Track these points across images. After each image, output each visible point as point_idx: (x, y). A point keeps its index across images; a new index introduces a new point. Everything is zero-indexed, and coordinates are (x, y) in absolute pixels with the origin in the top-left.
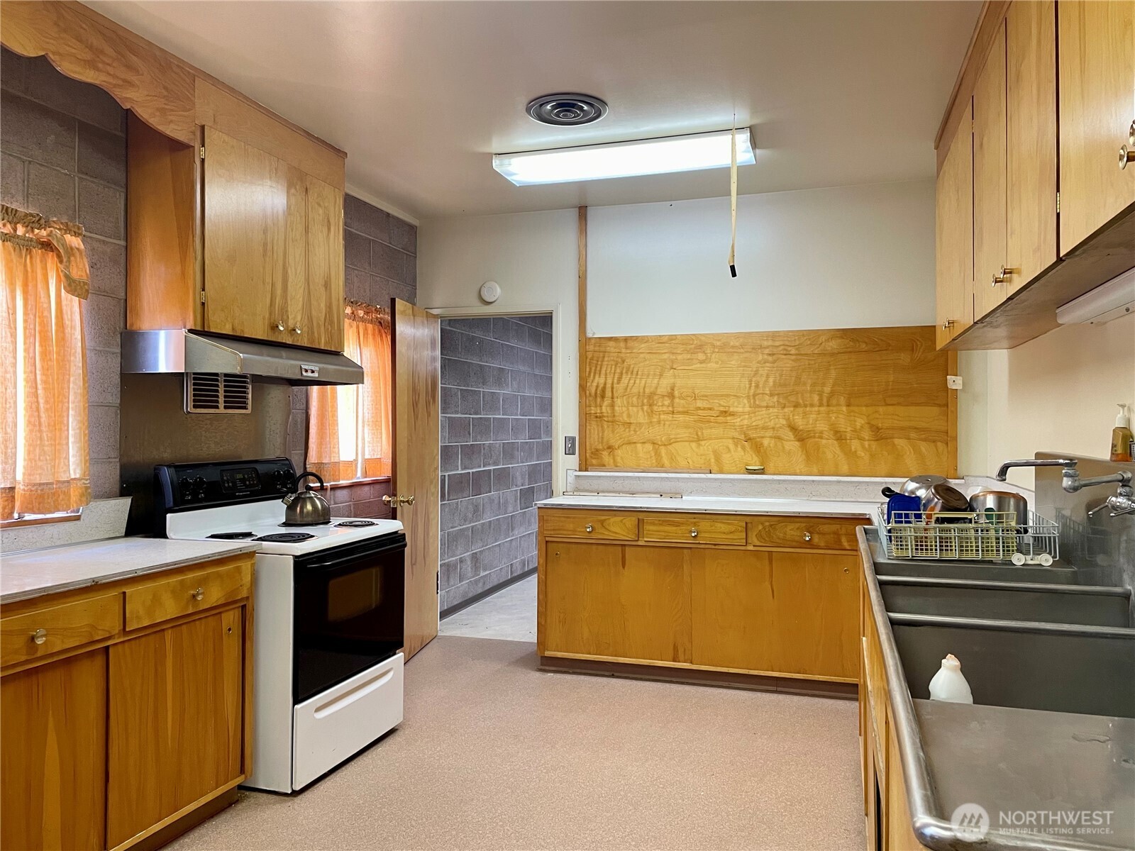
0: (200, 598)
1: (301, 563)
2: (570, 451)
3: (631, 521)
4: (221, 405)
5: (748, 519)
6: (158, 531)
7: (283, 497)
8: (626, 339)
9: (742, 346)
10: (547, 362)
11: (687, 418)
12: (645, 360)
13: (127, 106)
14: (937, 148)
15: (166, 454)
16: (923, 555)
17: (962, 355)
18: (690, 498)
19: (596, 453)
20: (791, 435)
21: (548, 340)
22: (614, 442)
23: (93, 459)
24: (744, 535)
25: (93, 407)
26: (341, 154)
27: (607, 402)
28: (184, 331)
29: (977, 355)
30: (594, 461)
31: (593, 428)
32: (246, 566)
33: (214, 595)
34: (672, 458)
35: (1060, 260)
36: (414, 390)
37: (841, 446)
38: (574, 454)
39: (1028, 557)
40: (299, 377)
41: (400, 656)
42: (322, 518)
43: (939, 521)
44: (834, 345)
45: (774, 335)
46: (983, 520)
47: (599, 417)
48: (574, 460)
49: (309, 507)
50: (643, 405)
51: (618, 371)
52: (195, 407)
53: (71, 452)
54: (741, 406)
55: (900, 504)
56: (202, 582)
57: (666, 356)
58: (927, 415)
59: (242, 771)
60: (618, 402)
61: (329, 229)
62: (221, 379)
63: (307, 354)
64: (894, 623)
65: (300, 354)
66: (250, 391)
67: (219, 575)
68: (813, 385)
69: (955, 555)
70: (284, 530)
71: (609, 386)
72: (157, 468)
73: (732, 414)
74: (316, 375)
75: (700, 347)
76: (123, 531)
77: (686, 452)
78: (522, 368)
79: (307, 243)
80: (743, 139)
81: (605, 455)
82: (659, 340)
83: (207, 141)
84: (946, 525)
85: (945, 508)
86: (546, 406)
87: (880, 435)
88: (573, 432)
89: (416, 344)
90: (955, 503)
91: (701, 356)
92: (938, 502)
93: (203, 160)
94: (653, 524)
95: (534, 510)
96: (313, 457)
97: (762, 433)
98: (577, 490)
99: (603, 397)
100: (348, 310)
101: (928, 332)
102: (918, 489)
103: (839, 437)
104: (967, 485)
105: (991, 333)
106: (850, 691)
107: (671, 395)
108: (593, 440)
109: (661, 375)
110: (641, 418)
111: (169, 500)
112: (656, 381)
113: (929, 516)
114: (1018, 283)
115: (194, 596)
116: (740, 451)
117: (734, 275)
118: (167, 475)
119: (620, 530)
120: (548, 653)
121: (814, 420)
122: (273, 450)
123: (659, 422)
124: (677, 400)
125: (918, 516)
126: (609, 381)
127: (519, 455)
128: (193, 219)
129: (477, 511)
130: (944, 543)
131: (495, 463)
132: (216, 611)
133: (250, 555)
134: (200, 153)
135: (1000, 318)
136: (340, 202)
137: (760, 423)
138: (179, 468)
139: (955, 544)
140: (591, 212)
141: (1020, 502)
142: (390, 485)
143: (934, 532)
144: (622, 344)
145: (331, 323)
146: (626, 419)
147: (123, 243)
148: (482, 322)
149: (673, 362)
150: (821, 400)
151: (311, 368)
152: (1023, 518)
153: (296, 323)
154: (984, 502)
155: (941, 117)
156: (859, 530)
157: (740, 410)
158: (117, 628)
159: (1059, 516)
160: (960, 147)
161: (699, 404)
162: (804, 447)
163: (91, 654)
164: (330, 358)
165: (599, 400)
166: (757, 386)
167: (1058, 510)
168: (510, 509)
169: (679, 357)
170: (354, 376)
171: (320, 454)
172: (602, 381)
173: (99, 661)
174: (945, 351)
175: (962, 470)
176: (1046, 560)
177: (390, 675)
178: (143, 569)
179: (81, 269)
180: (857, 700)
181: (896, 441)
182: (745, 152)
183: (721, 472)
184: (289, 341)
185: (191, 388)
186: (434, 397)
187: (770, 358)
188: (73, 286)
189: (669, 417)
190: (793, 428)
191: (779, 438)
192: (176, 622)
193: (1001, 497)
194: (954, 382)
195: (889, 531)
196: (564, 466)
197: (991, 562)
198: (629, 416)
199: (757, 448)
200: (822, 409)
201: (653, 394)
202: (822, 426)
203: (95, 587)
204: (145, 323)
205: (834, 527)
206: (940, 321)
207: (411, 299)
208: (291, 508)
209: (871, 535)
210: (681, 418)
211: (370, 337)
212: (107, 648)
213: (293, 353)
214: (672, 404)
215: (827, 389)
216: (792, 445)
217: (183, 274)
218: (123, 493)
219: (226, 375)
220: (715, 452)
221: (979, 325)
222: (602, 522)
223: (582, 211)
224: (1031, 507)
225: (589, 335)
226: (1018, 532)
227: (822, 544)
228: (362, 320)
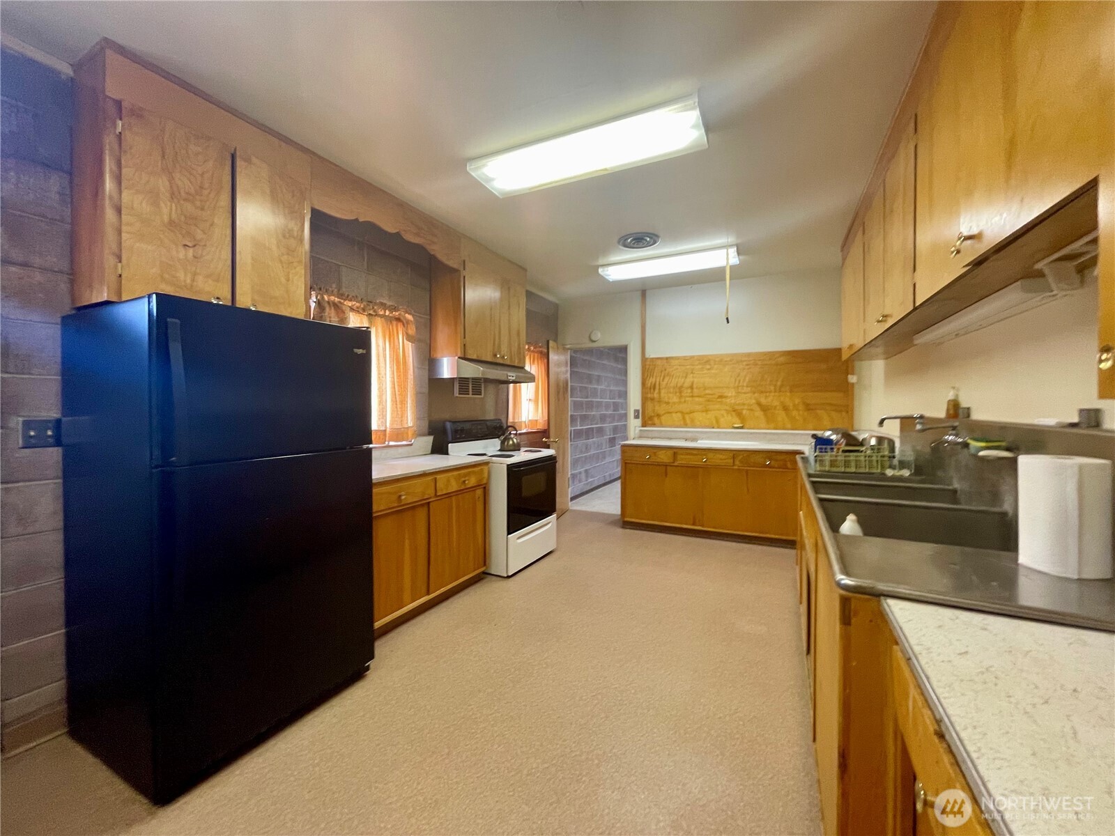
0: (467, 482)
1: (510, 468)
2: (637, 417)
3: (670, 453)
4: (471, 393)
5: (735, 452)
6: (444, 451)
7: (499, 438)
8: (667, 358)
9: (731, 361)
10: (625, 372)
11: (701, 399)
12: (677, 369)
13: (432, 253)
14: (842, 251)
15: (447, 416)
16: (834, 469)
17: (857, 364)
18: (701, 441)
19: (651, 418)
20: (758, 409)
21: (625, 361)
22: (661, 412)
23: (418, 418)
24: (732, 461)
25: (418, 394)
26: (525, 270)
27: (657, 391)
28: (456, 358)
29: (865, 364)
30: (650, 422)
31: (649, 405)
32: (485, 468)
33: (472, 481)
34: (692, 420)
35: (915, 309)
36: (558, 385)
37: (787, 415)
38: (638, 418)
39: (896, 471)
40: (506, 379)
41: (554, 516)
42: (517, 448)
43: (844, 451)
44: (782, 359)
45: (749, 355)
46: (869, 452)
47: (652, 399)
48: (638, 422)
49: (511, 442)
50: (676, 393)
51: (663, 375)
52: (460, 394)
53: (409, 414)
54: (731, 393)
55: (821, 443)
56: (468, 474)
57: (688, 367)
58: (836, 397)
59: (485, 565)
60: (663, 391)
61: (519, 307)
62: (470, 381)
63: (509, 369)
64: (821, 500)
65: (506, 368)
66: (483, 386)
67: (474, 472)
68: (771, 381)
69: (853, 470)
70: (499, 453)
71: (657, 383)
72: (444, 422)
73: (726, 397)
74: (514, 378)
75: (708, 362)
76: (430, 451)
77: (699, 417)
78: (609, 375)
79: (510, 314)
80: (733, 251)
81: (656, 419)
82: (685, 358)
83: (466, 267)
84: (847, 454)
85: (847, 445)
86: (624, 394)
87: (808, 407)
88: (639, 407)
89: (558, 365)
90: (853, 443)
91: (708, 367)
92: (843, 441)
93: (464, 277)
94: (682, 455)
95: (618, 448)
96: (510, 419)
97: (742, 407)
98: (640, 437)
99: (654, 389)
100: (527, 347)
101: (838, 351)
102: (831, 435)
103: (785, 409)
104: (860, 434)
105: (873, 351)
106: (791, 544)
107: (691, 387)
108: (649, 412)
109: (686, 377)
110: (675, 399)
111: (450, 438)
112: (683, 380)
113: (839, 449)
114: (890, 322)
115: (464, 481)
116: (730, 418)
117: (728, 322)
118: (448, 425)
119: (664, 457)
120: (626, 519)
121: (771, 400)
122: (490, 415)
123: (685, 402)
124: (695, 390)
125: (832, 449)
126: (658, 380)
127: (608, 420)
128: (460, 305)
129: (587, 448)
130: (847, 464)
131: (596, 424)
132: (474, 488)
133: (487, 463)
134: (463, 273)
135: (879, 342)
136: (524, 293)
137: (741, 402)
138: (454, 422)
139: (853, 464)
140: (648, 293)
141: (891, 443)
142: (545, 433)
143: (841, 457)
144: (665, 361)
145: (520, 353)
146: (667, 400)
147: (428, 317)
148: (590, 351)
149: (693, 369)
150: (775, 389)
151: (512, 375)
152: (892, 449)
153: (505, 354)
154: (870, 442)
155: (845, 231)
156: (798, 457)
157: (730, 395)
158: (433, 495)
159: (915, 450)
160: (856, 250)
161: (707, 392)
162: (766, 415)
163: (422, 505)
164: (520, 370)
165: (652, 390)
166: (739, 381)
167: (914, 447)
168: (604, 447)
169: (697, 367)
170: (530, 378)
171: (514, 418)
172: (654, 380)
173: (426, 509)
174: (847, 361)
175: (856, 427)
176: (906, 473)
177: (550, 525)
178: (444, 467)
179: (412, 330)
180: (795, 548)
181: (818, 411)
182: (734, 257)
183: (718, 428)
184: (501, 362)
185: (458, 385)
186: (567, 390)
187: (747, 367)
188: (409, 338)
189: (690, 399)
190: (759, 404)
191: (752, 410)
192: (458, 493)
193: (880, 440)
194: (852, 379)
195: (816, 456)
196: (634, 425)
197: (873, 473)
198: (669, 398)
199: (739, 414)
200: (777, 394)
201: (681, 387)
202: (776, 403)
203: (424, 475)
204: (438, 355)
205: (783, 457)
206: (845, 345)
207: (555, 340)
208: (503, 443)
209: (805, 460)
210: (697, 399)
211: (536, 360)
212: (429, 503)
213: (502, 368)
214: (692, 392)
215: (779, 383)
216: (759, 413)
217: (456, 329)
218: (430, 434)
219: (473, 379)
220: (716, 417)
221: (868, 346)
222: (655, 453)
223: (643, 293)
224: (897, 445)
225: (647, 356)
226: (890, 457)
227: (776, 466)
228: (533, 351)
